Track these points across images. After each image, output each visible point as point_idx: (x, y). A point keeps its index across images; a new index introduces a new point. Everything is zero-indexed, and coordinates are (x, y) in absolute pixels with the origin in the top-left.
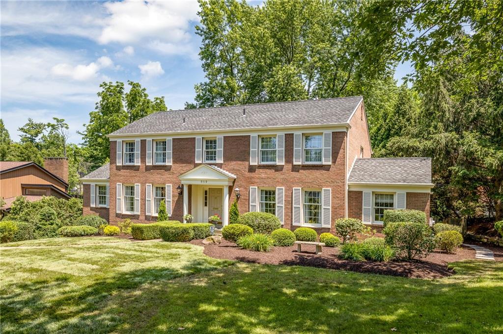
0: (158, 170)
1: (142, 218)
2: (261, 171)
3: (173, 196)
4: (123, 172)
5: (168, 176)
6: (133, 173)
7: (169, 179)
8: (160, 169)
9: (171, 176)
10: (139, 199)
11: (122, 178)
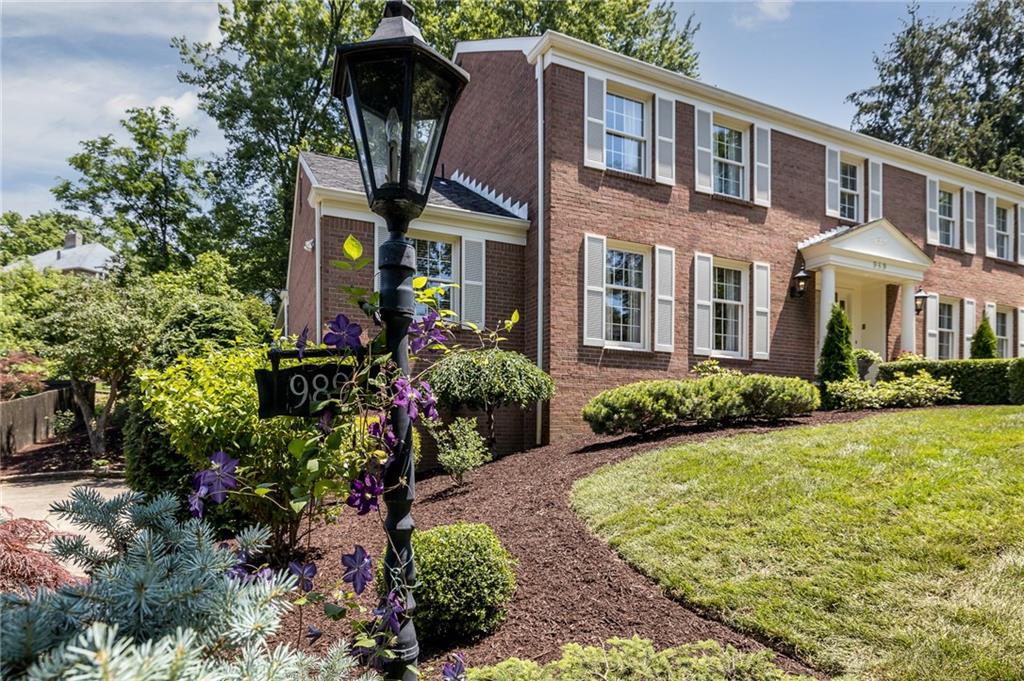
0: (729, 213)
1: (679, 362)
2: (943, 261)
3: (774, 300)
4: (606, 195)
5: (758, 237)
6: (648, 208)
7: (761, 249)
8: (735, 214)
9: (765, 239)
10: (672, 299)
11: (602, 216)
